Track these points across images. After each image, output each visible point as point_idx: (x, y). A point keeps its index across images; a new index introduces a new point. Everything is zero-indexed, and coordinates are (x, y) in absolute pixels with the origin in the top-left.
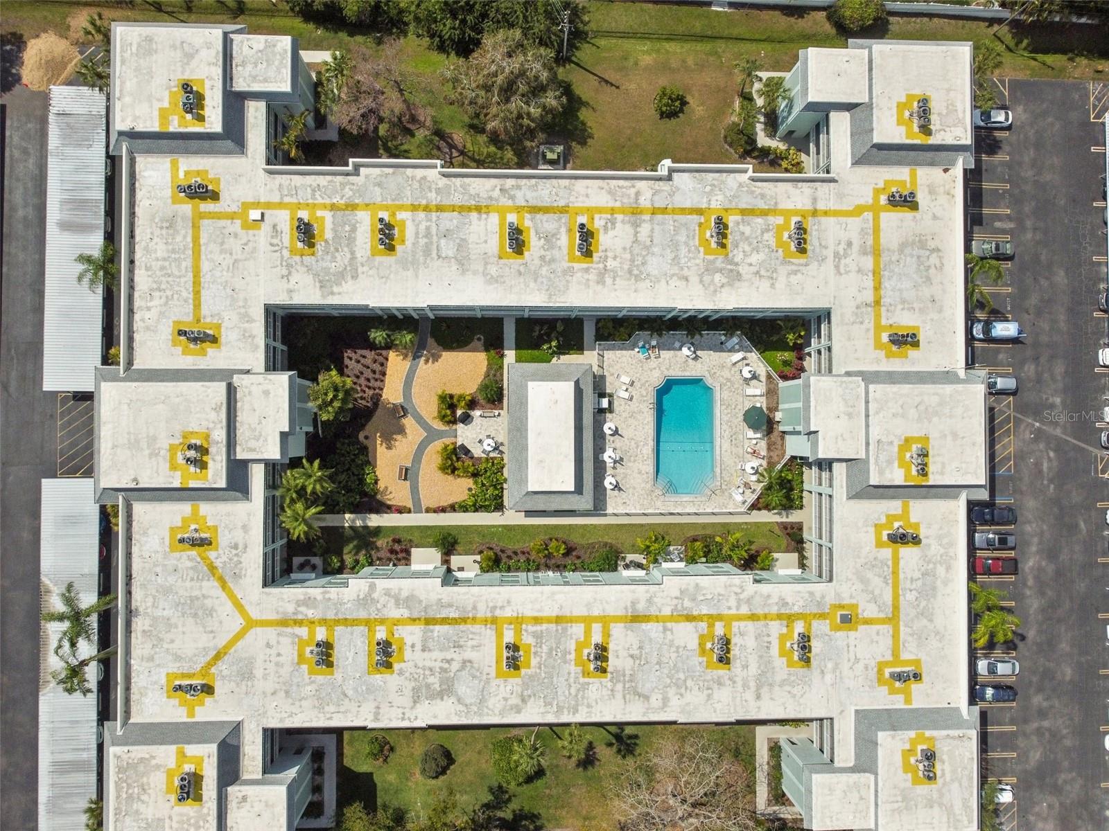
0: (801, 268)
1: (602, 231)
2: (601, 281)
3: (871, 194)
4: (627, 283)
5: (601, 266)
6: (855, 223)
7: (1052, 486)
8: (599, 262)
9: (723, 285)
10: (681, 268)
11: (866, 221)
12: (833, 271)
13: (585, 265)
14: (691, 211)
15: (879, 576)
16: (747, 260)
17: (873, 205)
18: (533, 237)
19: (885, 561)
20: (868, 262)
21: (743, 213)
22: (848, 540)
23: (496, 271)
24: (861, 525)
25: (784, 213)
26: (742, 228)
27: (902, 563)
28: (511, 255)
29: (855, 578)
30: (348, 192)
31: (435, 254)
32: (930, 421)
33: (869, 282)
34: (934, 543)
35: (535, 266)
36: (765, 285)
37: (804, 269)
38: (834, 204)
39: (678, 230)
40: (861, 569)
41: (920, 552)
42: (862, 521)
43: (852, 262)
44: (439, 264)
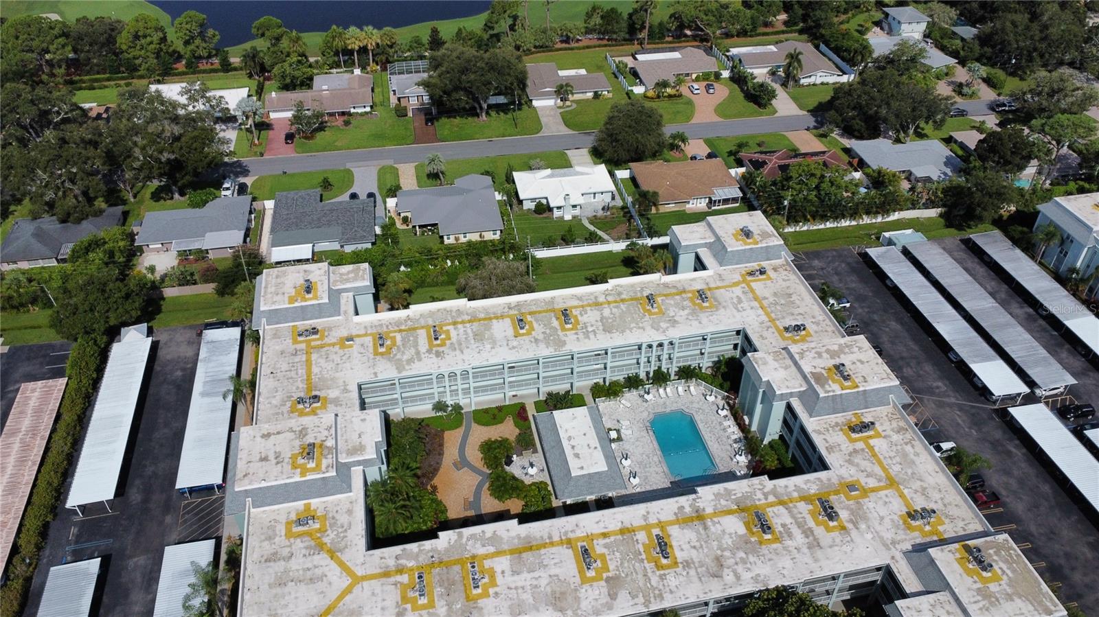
0: (714, 312)
1: (579, 315)
2: (587, 337)
3: (740, 277)
4: (604, 336)
5: (584, 330)
6: (737, 290)
7: (973, 431)
8: (582, 329)
9: (668, 327)
10: (637, 324)
11: (744, 288)
12: (735, 311)
13: (574, 332)
14: (632, 299)
15: (864, 460)
16: (678, 314)
17: (744, 281)
18: (535, 325)
19: (863, 450)
20: (756, 304)
21: (665, 295)
22: (827, 442)
23: (515, 343)
24: (831, 432)
25: (689, 292)
26: (667, 301)
27: (876, 449)
28: (523, 335)
29: (846, 464)
30: (409, 323)
31: (473, 341)
32: (839, 357)
33: (760, 311)
34: (892, 433)
35: (541, 337)
36: (695, 323)
37: (716, 313)
38: (719, 284)
39: (628, 308)
40: (848, 458)
41: (885, 440)
42: (830, 429)
43: (745, 305)
44: (476, 345)
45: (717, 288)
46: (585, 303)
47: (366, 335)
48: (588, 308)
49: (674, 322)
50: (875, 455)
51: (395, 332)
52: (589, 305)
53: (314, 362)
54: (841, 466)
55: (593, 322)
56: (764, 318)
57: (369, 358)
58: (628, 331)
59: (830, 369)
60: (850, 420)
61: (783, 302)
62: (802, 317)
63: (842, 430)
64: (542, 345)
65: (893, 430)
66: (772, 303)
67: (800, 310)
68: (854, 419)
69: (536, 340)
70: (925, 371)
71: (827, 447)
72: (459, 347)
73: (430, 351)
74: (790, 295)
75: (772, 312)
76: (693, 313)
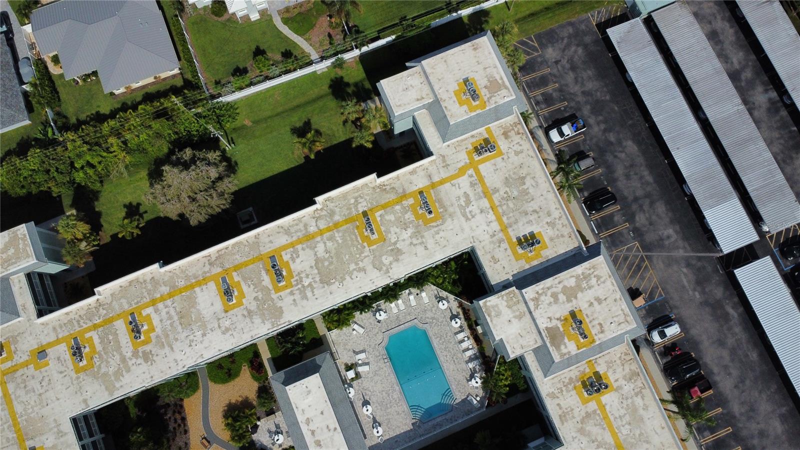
0: (440, 227)
1: (291, 262)
2: (305, 297)
3: (466, 157)
4: (323, 290)
5: (300, 286)
6: (464, 182)
7: (697, 293)
8: (297, 284)
9: (391, 263)
10: (357, 264)
11: (471, 176)
12: (463, 219)
13: (288, 291)
14: (347, 221)
15: (596, 425)
16: (400, 239)
17: (472, 165)
18: (245, 288)
19: (595, 412)
20: (485, 203)
21: (384, 207)
22: (560, 408)
23: (227, 323)
24: (564, 393)
25: (411, 195)
26: (387, 217)
27: (607, 407)
28: (234, 306)
29: (578, 435)
30: (103, 312)
31: (179, 328)
32: (576, 298)
33: (491, 216)
34: (624, 382)
35: (253, 306)
36: (420, 249)
37: (443, 227)
38: (444, 174)
39: (343, 237)
40: (580, 426)
41: (616, 394)
42: (564, 389)
43: (474, 208)
44: (185, 334)
45: (442, 182)
46: (294, 239)
47: (58, 342)
48: (299, 247)
49: (397, 253)
50: (606, 417)
51: (89, 330)
52: (299, 241)
53: (13, 397)
54: (574, 438)
55: (308, 270)
56: (496, 226)
57: (71, 378)
58: (348, 278)
59: (566, 319)
60: (584, 372)
61: (516, 193)
62: (535, 216)
63: (575, 388)
64: (257, 320)
65: (624, 378)
66: (503, 198)
67: (534, 205)
68: (588, 370)
69: (250, 313)
70: (657, 215)
71: (560, 416)
72: (166, 342)
73: (135, 354)
74: (522, 180)
75: (504, 213)
76: (417, 234)
